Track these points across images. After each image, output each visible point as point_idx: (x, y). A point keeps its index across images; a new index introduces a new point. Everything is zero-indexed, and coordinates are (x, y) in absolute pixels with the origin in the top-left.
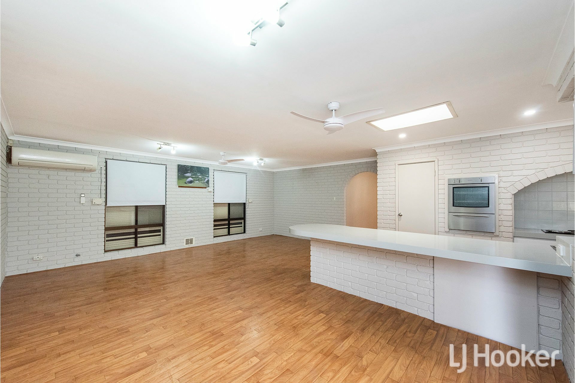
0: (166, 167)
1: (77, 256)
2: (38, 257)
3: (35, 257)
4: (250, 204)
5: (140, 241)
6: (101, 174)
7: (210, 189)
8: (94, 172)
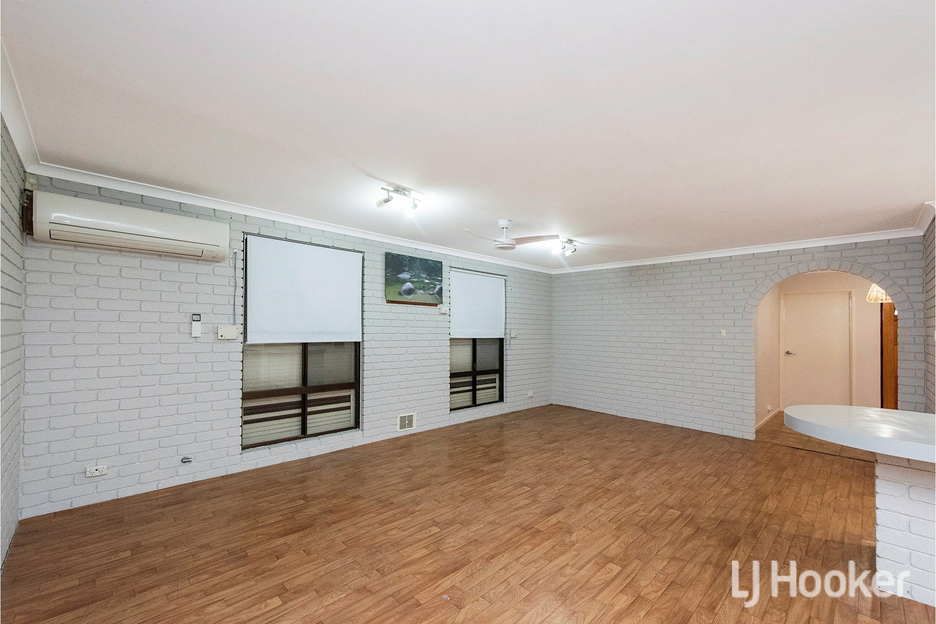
0: (363, 257)
1: (185, 462)
2: (97, 467)
3: (91, 469)
4: (513, 341)
5: (314, 421)
6: (235, 268)
7: (443, 308)
8: (218, 264)
